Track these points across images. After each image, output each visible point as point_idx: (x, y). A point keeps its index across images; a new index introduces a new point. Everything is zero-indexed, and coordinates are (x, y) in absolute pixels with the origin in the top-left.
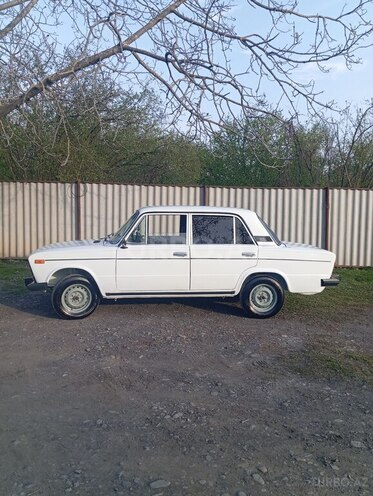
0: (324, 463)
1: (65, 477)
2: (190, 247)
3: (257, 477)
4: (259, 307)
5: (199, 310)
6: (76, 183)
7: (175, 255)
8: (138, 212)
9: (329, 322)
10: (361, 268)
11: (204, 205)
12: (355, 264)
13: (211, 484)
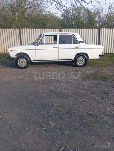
0: (103, 99)
1: (29, 104)
2: (58, 45)
3: (84, 102)
4: (80, 63)
5: (61, 66)
6: (19, 28)
7: (54, 48)
8: (41, 34)
9: (101, 67)
10: (109, 54)
11: (61, 32)
12: (108, 52)
13: (71, 104)
